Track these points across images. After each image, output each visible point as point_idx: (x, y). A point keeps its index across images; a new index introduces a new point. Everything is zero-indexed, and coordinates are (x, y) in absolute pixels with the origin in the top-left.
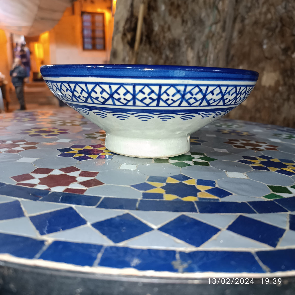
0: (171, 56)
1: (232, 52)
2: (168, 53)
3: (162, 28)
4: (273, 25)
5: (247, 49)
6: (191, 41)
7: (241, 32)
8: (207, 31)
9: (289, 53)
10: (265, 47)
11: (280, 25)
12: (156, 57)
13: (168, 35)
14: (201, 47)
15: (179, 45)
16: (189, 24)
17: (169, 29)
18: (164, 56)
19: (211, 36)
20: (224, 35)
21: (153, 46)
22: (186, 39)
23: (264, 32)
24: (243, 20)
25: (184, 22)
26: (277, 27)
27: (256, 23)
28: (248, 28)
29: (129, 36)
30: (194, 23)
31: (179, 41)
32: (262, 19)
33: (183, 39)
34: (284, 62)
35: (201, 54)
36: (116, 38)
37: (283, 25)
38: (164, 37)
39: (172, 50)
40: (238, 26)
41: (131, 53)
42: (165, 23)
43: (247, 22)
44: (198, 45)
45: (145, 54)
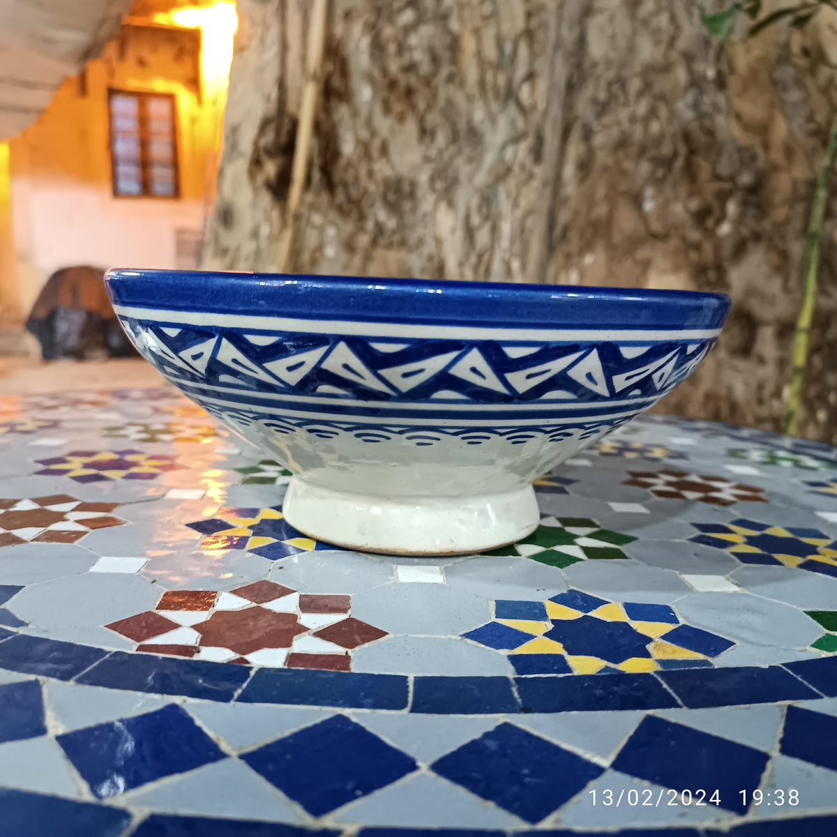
0: (391, 223)
1: (563, 217)
2: (381, 214)
3: (365, 147)
4: (666, 150)
5: (601, 210)
6: (446, 184)
7: (584, 167)
8: (489, 158)
9: (710, 223)
10: (649, 206)
11: (683, 150)
12: (349, 227)
13: (382, 169)
14: (475, 202)
15: (412, 195)
16: (441, 139)
17: (384, 150)
18: (370, 225)
19: (503, 173)
20: (539, 171)
21: (340, 196)
22: (432, 180)
23: (645, 168)
24: (588, 134)
25: (425, 133)
26: (675, 154)
27: (622, 143)
28: (602, 158)
29: (271, 168)
30: (455, 137)
31: (413, 184)
32: (638, 133)
33: (423, 177)
34: (697, 247)
35: (476, 220)
36: (230, 172)
37: (692, 152)
38: (370, 174)
39: (393, 208)
40: (575, 149)
41: (275, 214)
42: (373, 134)
43: (598, 140)
44: (466, 196)
45: (317, 219)
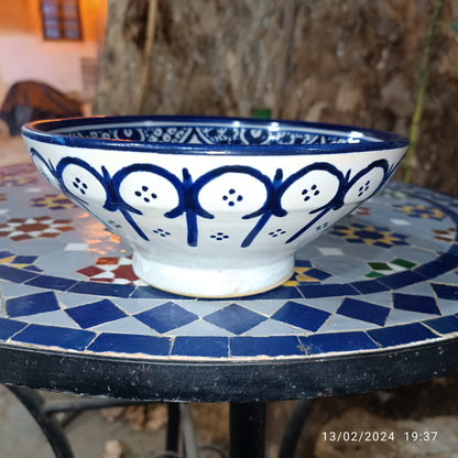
0: (201, 61)
1: (295, 59)
2: (196, 56)
3: (186, 17)
4: (350, 21)
5: (314, 56)
6: (232, 39)
7: (306, 30)
8: (255, 25)
9: (373, 62)
10: (340, 53)
11: (359, 21)
12: (179, 63)
13: (197, 30)
14: (247, 49)
15: (213, 45)
16: (229, 13)
17: (197, 19)
18: (190, 62)
19: (263, 33)
20: (282, 33)
21: (174, 45)
22: (224, 36)
23: (339, 31)
24: (308, 12)
25: (220, 9)
26: (355, 24)
27: (326, 18)
28: (316, 25)
29: (135, 30)
30: (236, 12)
31: (214, 39)
32: (335, 12)
33: (219, 35)
34: (365, 76)
35: (248, 60)
36: (112, 31)
37: (365, 22)
38: (190, 33)
39: (203, 52)
40: (301, 21)
41: (138, 56)
42: (191, 9)
43: (314, 15)
44: (243, 46)
45: (161, 59)
